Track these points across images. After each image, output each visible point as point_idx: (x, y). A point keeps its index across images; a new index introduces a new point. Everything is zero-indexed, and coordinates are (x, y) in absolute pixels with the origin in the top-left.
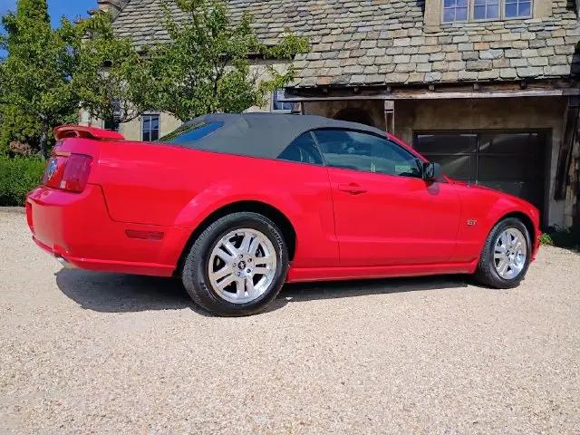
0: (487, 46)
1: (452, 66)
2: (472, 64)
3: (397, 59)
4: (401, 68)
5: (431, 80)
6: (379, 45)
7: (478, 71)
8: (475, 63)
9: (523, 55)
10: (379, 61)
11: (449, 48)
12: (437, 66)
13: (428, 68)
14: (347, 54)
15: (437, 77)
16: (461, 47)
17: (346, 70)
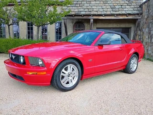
0: (117, 5)
1: (109, 10)
2: (114, 10)
3: (93, 7)
4: (95, 10)
5: (104, 13)
6: (87, 3)
7: (116, 11)
8: (114, 9)
9: (126, 7)
10: (88, 8)
11: (107, 5)
12: (104, 10)
13: (102, 10)
14: (78, 5)
15: (105, 13)
16: (110, 4)
17: (79, 10)
